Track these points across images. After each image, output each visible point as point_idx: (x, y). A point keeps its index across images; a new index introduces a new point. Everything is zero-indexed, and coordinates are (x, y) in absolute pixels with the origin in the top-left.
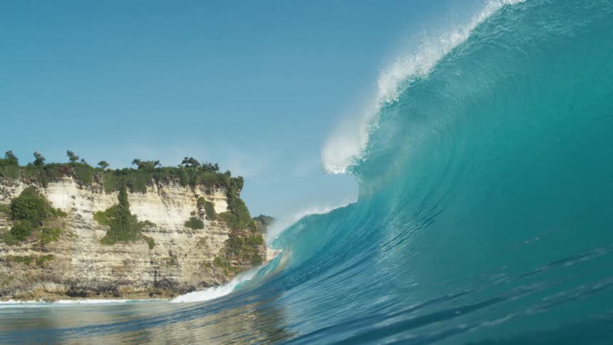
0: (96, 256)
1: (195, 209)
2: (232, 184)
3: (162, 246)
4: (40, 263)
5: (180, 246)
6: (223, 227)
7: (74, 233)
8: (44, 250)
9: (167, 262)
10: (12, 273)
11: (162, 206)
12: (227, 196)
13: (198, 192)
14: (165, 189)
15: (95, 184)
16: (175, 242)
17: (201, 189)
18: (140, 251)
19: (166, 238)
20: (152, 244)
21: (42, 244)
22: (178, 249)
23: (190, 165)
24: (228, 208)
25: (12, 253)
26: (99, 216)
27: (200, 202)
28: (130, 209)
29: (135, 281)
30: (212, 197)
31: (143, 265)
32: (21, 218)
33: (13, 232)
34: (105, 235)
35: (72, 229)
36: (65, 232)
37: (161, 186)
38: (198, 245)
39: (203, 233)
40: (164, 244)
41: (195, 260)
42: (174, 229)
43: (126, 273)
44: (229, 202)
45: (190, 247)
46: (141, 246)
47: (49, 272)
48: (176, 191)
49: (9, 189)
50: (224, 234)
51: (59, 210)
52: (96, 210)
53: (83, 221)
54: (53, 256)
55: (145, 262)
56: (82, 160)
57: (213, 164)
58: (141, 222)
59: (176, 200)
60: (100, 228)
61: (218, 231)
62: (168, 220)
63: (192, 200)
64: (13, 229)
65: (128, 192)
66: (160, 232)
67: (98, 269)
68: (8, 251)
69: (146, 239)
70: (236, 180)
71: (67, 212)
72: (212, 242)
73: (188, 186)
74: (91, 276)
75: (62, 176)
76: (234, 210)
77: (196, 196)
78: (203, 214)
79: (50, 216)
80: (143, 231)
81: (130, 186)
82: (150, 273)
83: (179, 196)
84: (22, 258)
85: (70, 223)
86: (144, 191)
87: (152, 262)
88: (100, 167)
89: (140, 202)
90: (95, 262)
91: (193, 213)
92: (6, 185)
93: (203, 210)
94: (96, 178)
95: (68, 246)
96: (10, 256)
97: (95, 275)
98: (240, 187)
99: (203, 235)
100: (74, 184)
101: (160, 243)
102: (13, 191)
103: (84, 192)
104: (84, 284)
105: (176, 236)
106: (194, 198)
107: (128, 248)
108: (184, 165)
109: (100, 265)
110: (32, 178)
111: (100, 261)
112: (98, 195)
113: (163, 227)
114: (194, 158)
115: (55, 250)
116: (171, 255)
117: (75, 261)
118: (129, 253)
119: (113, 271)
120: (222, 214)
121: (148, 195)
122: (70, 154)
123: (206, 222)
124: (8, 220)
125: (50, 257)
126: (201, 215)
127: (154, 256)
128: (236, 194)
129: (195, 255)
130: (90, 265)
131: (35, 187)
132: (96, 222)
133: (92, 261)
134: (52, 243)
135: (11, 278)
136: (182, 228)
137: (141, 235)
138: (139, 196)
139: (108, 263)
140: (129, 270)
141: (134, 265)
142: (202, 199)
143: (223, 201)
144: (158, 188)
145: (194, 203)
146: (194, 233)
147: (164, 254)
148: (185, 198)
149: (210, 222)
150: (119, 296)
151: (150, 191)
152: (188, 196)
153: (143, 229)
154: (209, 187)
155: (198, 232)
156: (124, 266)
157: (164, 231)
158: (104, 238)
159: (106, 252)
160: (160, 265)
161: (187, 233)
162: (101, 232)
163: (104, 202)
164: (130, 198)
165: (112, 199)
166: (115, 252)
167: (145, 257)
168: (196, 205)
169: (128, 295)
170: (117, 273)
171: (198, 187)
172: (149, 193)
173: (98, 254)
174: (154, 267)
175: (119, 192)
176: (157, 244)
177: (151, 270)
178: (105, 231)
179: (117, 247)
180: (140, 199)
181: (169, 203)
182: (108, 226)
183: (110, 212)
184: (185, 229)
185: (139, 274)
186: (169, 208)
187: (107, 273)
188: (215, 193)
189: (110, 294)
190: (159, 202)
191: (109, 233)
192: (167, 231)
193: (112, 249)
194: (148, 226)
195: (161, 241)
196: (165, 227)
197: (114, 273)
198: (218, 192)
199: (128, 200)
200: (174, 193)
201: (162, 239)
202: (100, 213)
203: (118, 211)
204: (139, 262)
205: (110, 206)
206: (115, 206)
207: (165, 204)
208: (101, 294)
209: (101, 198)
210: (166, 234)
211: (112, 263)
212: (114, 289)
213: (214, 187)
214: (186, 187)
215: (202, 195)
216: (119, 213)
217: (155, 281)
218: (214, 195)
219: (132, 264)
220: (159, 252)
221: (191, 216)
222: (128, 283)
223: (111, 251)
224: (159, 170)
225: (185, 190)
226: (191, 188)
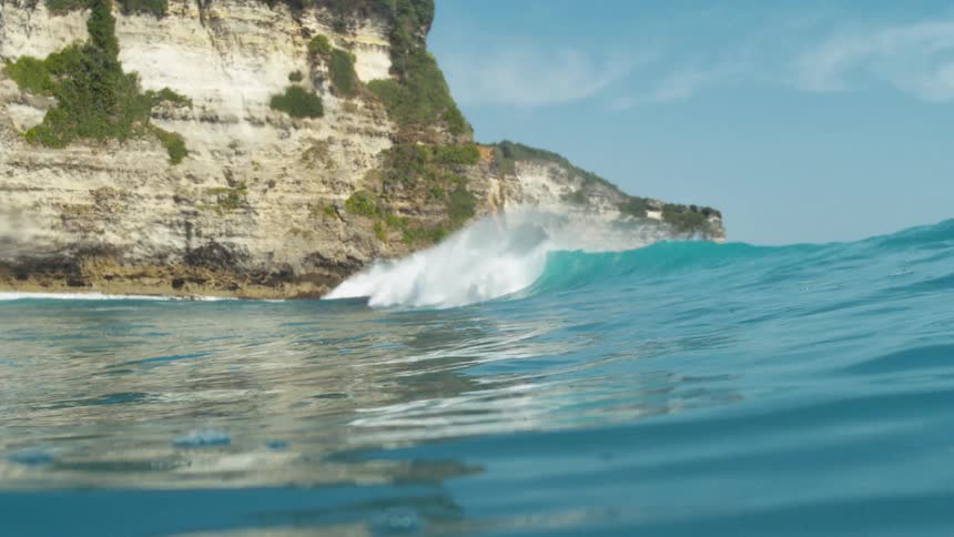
0: (10, 174)
1: (301, 64)
2: (403, 11)
3: (207, 158)
5: (255, 158)
6: (376, 117)
9: (219, 201)
11: (211, 54)
12: (390, 41)
13: (311, 22)
14: (218, 10)
16: (240, 149)
17: (319, 18)
18: (139, 166)
19: (220, 136)
20: (177, 150)
22: (250, 169)
24: (392, 70)
26: (27, 72)
27: (317, 49)
28: (120, 57)
29: (127, 247)
30: (348, 40)
31: (151, 204)
34: (40, 120)
37: (208, 1)
38: (305, 158)
39: (322, 129)
40: (212, 152)
41: (297, 197)
42: (241, 114)
43: (101, 225)
44: (394, 55)
45: (284, 162)
46: (147, 156)
48: (249, 16)
50: (380, 135)
52: (14, 53)
55: (158, 197)
58: (150, 93)
59: (247, 39)
60: (24, 102)
61: (362, 126)
62: (225, 90)
63: (294, 43)
65: (115, 13)
66: (203, 119)
67: (16, 211)
69: (162, 136)
72: (347, 154)
73: (283, 7)
76: (407, 75)
77: (306, 33)
78: (321, 80)
80: (155, 116)
82: (171, 226)
83: (256, 29)
86: (160, 13)
87: (177, 200)
89: (148, 38)
90: (8, 189)
91: (295, 76)
93: (323, 68)
97: (6, 227)
98: (426, 20)
99: (322, 135)
101: (201, 148)
105: (245, 132)
106: (299, 39)
107: (105, 158)
109: (24, 199)
111: (26, 189)
112: (24, 13)
113: (209, 107)
116: (232, 183)
118: (109, 171)
119: (63, 217)
120: (376, 85)
121: (173, 23)
123: (330, 101)
126: (318, 81)
127: (184, 182)
128: (414, 37)
129: (298, 182)
132: (12, 83)
136: (262, 112)
137: (146, 124)
138: (147, 25)
139: (49, 195)
140: (108, 215)
141: (123, 204)
142: (320, 41)
143: (381, 52)
144: (200, 7)
145: (299, 48)
146: (296, 128)
147: (211, 179)
148: (276, 35)
149: (342, 101)
150: (83, 285)
151: (176, 14)
152: (282, 31)
153: (153, 110)
154: (341, 12)
155: (307, 125)
156: (94, 207)
157: (210, 119)
158: (38, 128)
159: (42, 166)
160: (201, 208)
161: (276, 126)
162: (27, 111)
163: (44, 34)
164: (119, 29)
165: (70, 28)
166: (71, 167)
167: (156, 185)
168: (304, 56)
169: (106, 281)
170: (74, 224)
171: (312, 11)
172: (172, 17)
173: (16, 171)
174: (183, 212)
175: (89, 11)
176: (194, 152)
177: (174, 219)
178: (41, 108)
179: (75, 153)
180: (149, 30)
181: (229, 46)
182: (52, 98)
183: (58, 61)
184: (272, 116)
185: (139, 229)
186: (228, 59)
187: (48, 221)
188: (358, 32)
189: (59, 278)
190: (202, 44)
191: (52, 116)
192: (221, 118)
193: (59, 161)
194: (169, 103)
195: (205, 144)
196: (214, 106)
197: (69, 222)
198: (365, 30)
199: (117, 35)
200: (240, 20)
201: (209, 140)
202: (28, 63)
203: (82, 61)
204: (141, 197)
205: (64, 46)
206: (75, 47)
207: (218, 48)
208: (32, 279)
209: (33, 21)
210: (218, 125)
211: (61, 195)
212: (66, 266)
213: (355, 13)
214: (277, 7)
215: (320, 32)
216: (87, 66)
217: (188, 248)
218: (354, 35)
219: (117, 201)
220: (197, 173)
221: (289, 84)
222: (106, 250)
223: (58, 165)
225: (274, 14)
226: (292, 10)
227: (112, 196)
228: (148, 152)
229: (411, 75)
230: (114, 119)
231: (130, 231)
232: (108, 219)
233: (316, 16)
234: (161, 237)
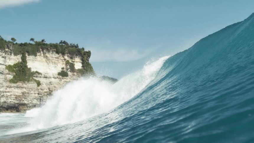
0: (6, 89)
1: (64, 66)
2: (84, 54)
5: (55, 85)
6: (79, 76)
9: (47, 94)
11: (46, 64)
12: (82, 61)
13: (66, 57)
14: (47, 55)
15: (8, 50)
16: (52, 83)
17: (68, 56)
18: (31, 87)
19: (48, 81)
20: (39, 84)
22: (54, 87)
23: (64, 44)
24: (82, 67)
26: (9, 68)
27: (67, 63)
28: (27, 64)
29: (28, 104)
30: (73, 60)
31: (33, 95)
34: (12, 78)
37: (45, 53)
39: (68, 79)
40: (46, 84)
42: (52, 76)
43: (23, 99)
44: (83, 63)
45: (60, 86)
52: (7, 64)
55: (35, 93)
58: (33, 72)
59: (53, 61)
60: (9, 74)
61: (76, 78)
62: (49, 71)
63: (63, 62)
65: (27, 55)
66: (44, 77)
67: (7, 96)
69: (36, 81)
70: (87, 52)
73: (60, 54)
74: (3, 100)
76: (85, 68)
77: (65, 59)
78: (68, 69)
80: (34, 77)
81: (28, 52)
82: (37, 99)
83: (55, 59)
86: (36, 55)
87: (38, 94)
88: (11, 41)
89: (33, 61)
90: (6, 92)
91: (63, 68)
93: (68, 67)
94: (8, 46)
97: (5, 100)
98: (89, 56)
101: (44, 83)
105: (53, 80)
106: (64, 61)
107: (25, 85)
108: (61, 44)
109: (9, 94)
111: (9, 92)
112: (9, 56)
113: (45, 75)
114: (66, 41)
116: (50, 90)
118: (25, 88)
119: (16, 98)
120: (79, 70)
121: (38, 57)
123: (70, 73)
126: (67, 69)
127: (40, 90)
128: (87, 60)
130: (3, 94)
132: (7, 70)
136: (56, 76)
137: (33, 78)
139: (13, 93)
140: (25, 97)
141: (28, 95)
142: (68, 61)
143: (80, 63)
144: (44, 54)
145: (63, 63)
146: (63, 79)
147: (45, 90)
148: (59, 60)
149: (72, 73)
150: (19, 111)
151: (39, 55)
152: (60, 59)
153: (34, 75)
154: (72, 55)
155: (65, 78)
156: (22, 96)
157: (46, 77)
158: (12, 79)
159: (12, 87)
160: (43, 96)
161: (59, 79)
162: (10, 76)
163: (13, 60)
164: (27, 59)
165: (18, 58)
166: (18, 87)
167: (34, 91)
168: (65, 64)
169: (24, 111)
170: (18, 99)
171: (66, 55)
172: (38, 56)
173: (7, 88)
174: (40, 96)
175: (21, 55)
176: (42, 84)
177: (38, 98)
178: (12, 75)
179: (19, 84)
180: (33, 59)
181: (49, 62)
182: (14, 73)
183: (16, 65)
184: (58, 77)
185: (31, 100)
186: (49, 65)
187: (13, 98)
189: (14, 110)
190: (44, 61)
191: (14, 77)
192: (48, 77)
194: (37, 74)
195: (44, 82)
196: (46, 75)
197: (17, 99)
198: (77, 58)
199: (27, 60)
200: (52, 57)
202: (10, 66)
203: (20, 65)
204: (31, 94)
205: (16, 62)
206: (19, 63)
207: (47, 63)
208: (9, 110)
209: (11, 57)
210: (47, 79)
211: (16, 93)
212: (16, 108)
213: (75, 55)
214: (59, 54)
215: (68, 59)
216: (21, 66)
217: (40, 104)
218: (75, 59)
219: (27, 94)
220: (43, 88)
221: (61, 70)
222: (24, 105)
223: (15, 87)
224: (44, 44)
225: (59, 56)
226: (62, 55)
227: (26, 93)
228: (33, 84)
229: (86, 68)
230: (26, 77)
231: (29, 100)
232: (25, 98)
233: (67, 56)
234: (35, 102)
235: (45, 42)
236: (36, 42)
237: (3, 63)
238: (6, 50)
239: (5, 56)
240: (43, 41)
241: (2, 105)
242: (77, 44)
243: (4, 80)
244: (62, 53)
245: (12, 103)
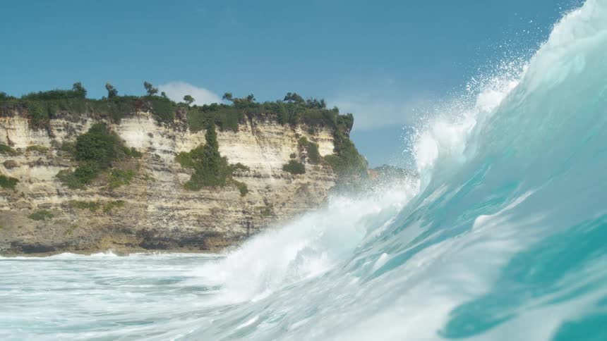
0: (178, 203)
1: (295, 150)
2: (339, 123)
3: (256, 193)
4: (107, 210)
5: (277, 193)
6: (328, 172)
7: (151, 176)
8: (112, 196)
9: (262, 212)
10: (75, 221)
11: (257, 148)
12: (334, 137)
13: (299, 131)
14: (260, 128)
15: (178, 121)
16: (271, 189)
17: (302, 128)
18: (229, 198)
19: (261, 184)
20: (244, 190)
21: (111, 188)
22: (274, 198)
23: (293, 102)
24: (335, 150)
25: (76, 198)
26: (182, 158)
27: (302, 143)
28: (219, 150)
29: (224, 233)
30: (315, 137)
31: (233, 214)
32: (87, 158)
33: (77, 174)
34: (189, 179)
35: (149, 171)
36: (139, 175)
37: (255, 124)
38: (298, 192)
39: (305, 179)
40: (258, 191)
41: (294, 210)
42: (271, 173)
43: (214, 224)
44: (335, 143)
45: (289, 194)
46: (231, 193)
47: (118, 221)
48: (273, 130)
49: (74, 125)
50: (330, 180)
51: (133, 149)
52: (178, 150)
53: (162, 163)
54: (124, 202)
55: (236, 211)
56: (163, 94)
57: (319, 100)
58: (232, 165)
59: (272, 140)
60: (183, 172)
61: (322, 176)
62: (263, 163)
63: (292, 141)
64: (77, 170)
65: (217, 131)
66: (254, 176)
67: (180, 218)
68: (71, 196)
69: (237, 184)
70: (344, 117)
71: (142, 151)
72: (315, 189)
73: (287, 125)
74: (172, 226)
75: (137, 111)
76: (341, 152)
77: (297, 136)
78: (304, 157)
79: (121, 156)
80: (234, 175)
81: (219, 124)
82: (241, 223)
83: (275, 135)
84: (87, 204)
85: (146, 164)
86: (236, 130)
87: (244, 212)
88: (185, 102)
89: (231, 141)
90: (177, 209)
91: (293, 156)
92: (70, 120)
93: (305, 152)
94: (178, 113)
95: (143, 190)
96: (74, 201)
97: (177, 225)
98: (350, 126)
99: (305, 181)
100: (151, 120)
101: (254, 189)
102: (79, 127)
103: (163, 129)
104: (164, 235)
105: (272, 181)
106: (294, 139)
107: (216, 195)
108: (287, 102)
109: (183, 213)
110: (103, 113)
111: (184, 209)
112: (181, 133)
113: (257, 171)
114: (298, 94)
115: (126, 195)
116: (267, 204)
117: (151, 208)
118: (217, 200)
119: (198, 221)
120: (327, 157)
121: (241, 135)
122: (147, 86)
123: (308, 166)
124: (72, 160)
125: (120, 203)
126: (303, 157)
127: (247, 204)
128: (344, 134)
129: (295, 203)
130: (171, 213)
131: (105, 124)
132: (179, 164)
133: (173, 209)
134: (123, 187)
135: (75, 227)
136: (279, 172)
137: (231, 179)
138: (230, 136)
139: (193, 211)
140: (217, 219)
141: (223, 214)
142: (304, 139)
143: (330, 143)
144: (252, 126)
145: (294, 143)
146: (294, 179)
147: (258, 203)
148: (284, 138)
149: (313, 166)
150: (206, 249)
151: (242, 130)
152: (287, 135)
153: (234, 173)
154: (312, 125)
155: (298, 177)
156: (211, 216)
157: (258, 176)
158: (189, 183)
159: (190, 199)
160: (254, 215)
161: (285, 178)
162: (184, 175)
163: (189, 141)
164: (219, 138)
165: (199, 138)
166: (202, 199)
167: (235, 206)
168: (296, 146)
169: (216, 248)
170: (203, 223)
171: (299, 126)
173: (181, 201)
174: (246, 218)
175: (206, 130)
176: (250, 191)
177: (243, 220)
178: (189, 174)
179: (203, 193)
180: (231, 138)
182: (193, 169)
183: (194, 153)
184: (283, 174)
185: (229, 225)
186: (264, 149)
187: (192, 222)
188: (319, 133)
189: (196, 246)
190: (253, 143)
191: (193, 177)
192: (262, 176)
193: (197, 196)
194: (239, 169)
195: (256, 187)
196: (259, 170)
197: (201, 223)
198: (322, 132)
199: (217, 140)
200: (269, 132)
201: (257, 185)
202: (183, 154)
203: (204, 152)
204: (229, 212)
205: (196, 146)
206: (201, 146)
207: (260, 145)
208: (185, 247)
209: (185, 137)
210: (261, 179)
211: (197, 211)
212: (200, 241)
213: (318, 125)
214: (285, 125)
215: (303, 135)
216: (206, 154)
217: (248, 233)
218: (318, 135)
219: (220, 213)
220: (252, 200)
221: (290, 159)
222: (216, 235)
223: (197, 198)
224: (253, 106)
225: (283, 128)
226: (291, 126)
227: (218, 211)
229: (344, 152)
230: (218, 177)
231: (225, 226)
232: (217, 221)
234: (238, 229)
235: (254, 99)
236: (236, 101)
237: (170, 150)
238: (175, 121)
239: (174, 133)
240: (250, 98)
241: (172, 236)
242: (321, 99)
243: (174, 184)
244: (289, 122)
245: (190, 231)
